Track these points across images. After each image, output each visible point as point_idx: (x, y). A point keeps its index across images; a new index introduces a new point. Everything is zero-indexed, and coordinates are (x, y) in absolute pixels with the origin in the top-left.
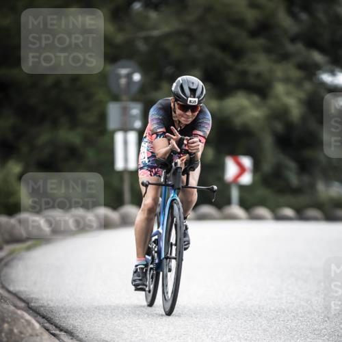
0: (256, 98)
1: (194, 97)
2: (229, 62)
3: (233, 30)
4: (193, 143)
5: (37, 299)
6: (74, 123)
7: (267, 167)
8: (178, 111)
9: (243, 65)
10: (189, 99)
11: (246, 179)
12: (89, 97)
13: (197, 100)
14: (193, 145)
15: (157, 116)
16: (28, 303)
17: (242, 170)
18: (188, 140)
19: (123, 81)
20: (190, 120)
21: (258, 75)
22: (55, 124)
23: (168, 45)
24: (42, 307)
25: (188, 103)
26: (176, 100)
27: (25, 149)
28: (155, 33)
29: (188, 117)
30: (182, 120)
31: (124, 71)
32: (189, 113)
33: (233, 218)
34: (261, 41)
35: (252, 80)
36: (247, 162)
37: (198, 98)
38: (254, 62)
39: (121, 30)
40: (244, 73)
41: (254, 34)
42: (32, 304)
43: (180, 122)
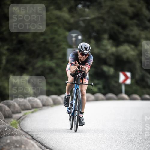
0: (133, 46)
1: (86, 51)
2: (121, 30)
3: (122, 17)
4: (84, 67)
5: (36, 135)
6: (52, 58)
7: (137, 77)
8: (80, 56)
9: (127, 32)
10: (84, 51)
11: (129, 82)
12: (58, 46)
13: (87, 52)
14: (84, 68)
15: (72, 58)
16: (32, 136)
17: (127, 78)
18: (82, 66)
19: (74, 39)
20: (85, 59)
21: (134, 36)
22: (44, 58)
23: (94, 23)
24: (38, 138)
25: (84, 53)
26: (79, 52)
27: (30, 69)
28: (88, 18)
29: (84, 58)
30: (82, 59)
31: (74, 35)
32: (84, 57)
33: (123, 99)
34: (135, 21)
35: (131, 39)
36: (129, 74)
37: (88, 51)
38: (132, 30)
39: (73, 17)
40: (128, 35)
41: (132, 18)
42: (34, 137)
43: (81, 60)
